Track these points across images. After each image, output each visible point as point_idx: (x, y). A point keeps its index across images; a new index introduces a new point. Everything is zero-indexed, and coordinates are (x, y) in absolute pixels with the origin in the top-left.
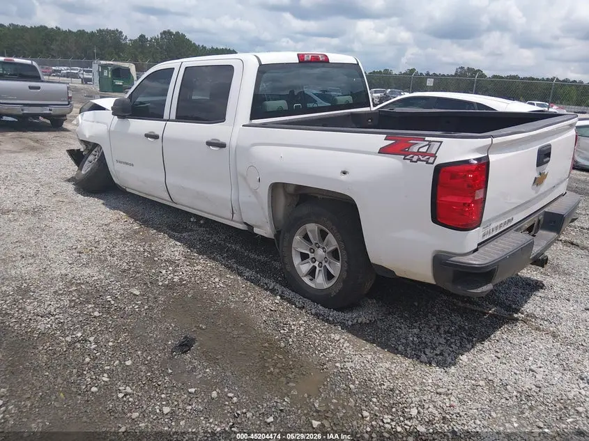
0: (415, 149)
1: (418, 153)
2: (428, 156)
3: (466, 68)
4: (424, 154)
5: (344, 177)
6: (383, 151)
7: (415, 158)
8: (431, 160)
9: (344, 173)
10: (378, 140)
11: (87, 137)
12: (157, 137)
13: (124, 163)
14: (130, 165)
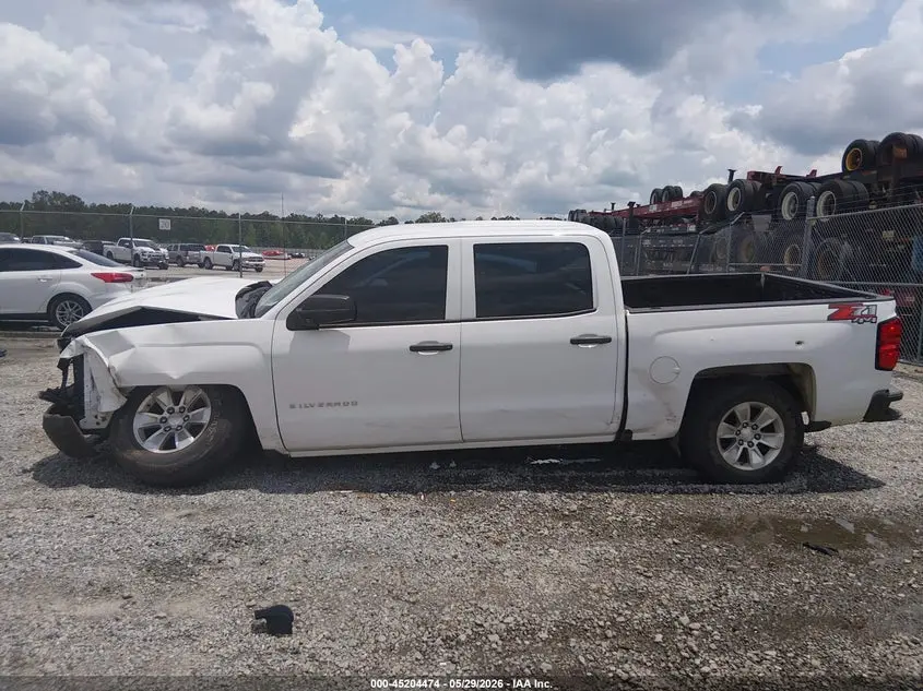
0: (859, 313)
1: (862, 316)
2: (871, 317)
3: (50, 193)
4: (867, 316)
5: (800, 347)
6: (831, 318)
7: (861, 320)
8: (874, 320)
9: (799, 343)
10: (823, 309)
11: (175, 377)
12: (448, 348)
13: (321, 405)
14: (346, 404)
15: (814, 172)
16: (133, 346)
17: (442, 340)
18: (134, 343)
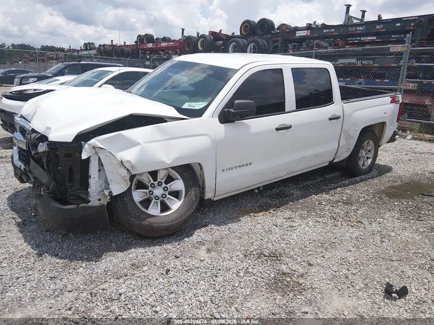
0: (396, 100)
2: (399, 101)
6: (391, 102)
9: (385, 113)
11: (169, 163)
12: (290, 127)
13: (236, 167)
14: (247, 165)
15: (234, 33)
16: (138, 144)
17: (288, 123)
18: (140, 141)
